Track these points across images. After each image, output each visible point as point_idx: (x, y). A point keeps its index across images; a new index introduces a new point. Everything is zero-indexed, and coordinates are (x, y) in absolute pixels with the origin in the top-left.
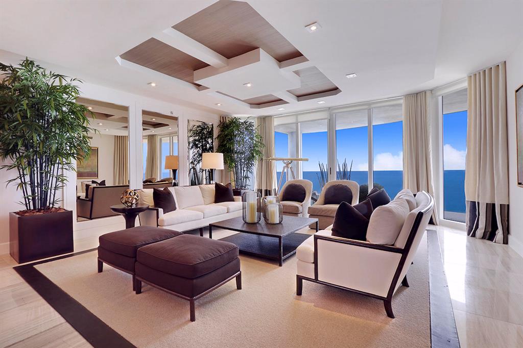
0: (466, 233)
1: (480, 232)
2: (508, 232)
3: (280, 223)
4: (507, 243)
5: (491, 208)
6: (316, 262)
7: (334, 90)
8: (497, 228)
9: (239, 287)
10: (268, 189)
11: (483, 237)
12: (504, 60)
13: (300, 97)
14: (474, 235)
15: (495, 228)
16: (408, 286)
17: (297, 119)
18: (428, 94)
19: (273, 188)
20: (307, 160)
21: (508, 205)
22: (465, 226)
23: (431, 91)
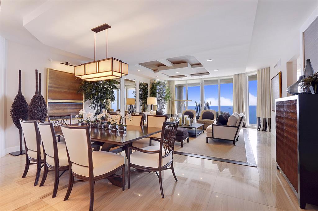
0: (257, 130)
1: (261, 129)
2: (271, 128)
3: (191, 125)
4: (270, 132)
5: (265, 119)
6: (213, 133)
7: (207, 73)
8: (267, 127)
9: (188, 142)
10: (172, 114)
11: (263, 131)
12: (269, 66)
13: (192, 75)
14: (259, 130)
15: (266, 127)
16: (238, 141)
17: (186, 82)
18: (243, 75)
19: (175, 113)
20: (191, 101)
21: (271, 118)
22: (257, 127)
23: (244, 74)
